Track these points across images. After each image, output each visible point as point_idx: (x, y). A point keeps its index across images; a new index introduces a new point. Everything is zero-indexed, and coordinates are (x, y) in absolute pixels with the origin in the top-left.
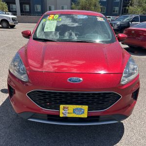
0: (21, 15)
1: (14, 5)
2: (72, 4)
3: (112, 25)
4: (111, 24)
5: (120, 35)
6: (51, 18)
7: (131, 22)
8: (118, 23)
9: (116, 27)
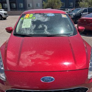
0: (11, 10)
1: (6, 4)
2: (43, 2)
3: (70, 16)
4: (69, 14)
5: (80, 28)
6: (27, 17)
7: (82, 13)
8: (74, 14)
9: (72, 17)
